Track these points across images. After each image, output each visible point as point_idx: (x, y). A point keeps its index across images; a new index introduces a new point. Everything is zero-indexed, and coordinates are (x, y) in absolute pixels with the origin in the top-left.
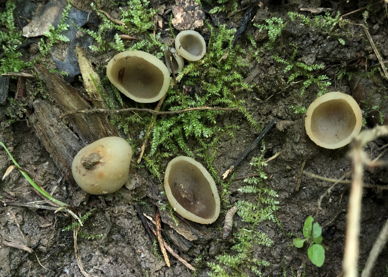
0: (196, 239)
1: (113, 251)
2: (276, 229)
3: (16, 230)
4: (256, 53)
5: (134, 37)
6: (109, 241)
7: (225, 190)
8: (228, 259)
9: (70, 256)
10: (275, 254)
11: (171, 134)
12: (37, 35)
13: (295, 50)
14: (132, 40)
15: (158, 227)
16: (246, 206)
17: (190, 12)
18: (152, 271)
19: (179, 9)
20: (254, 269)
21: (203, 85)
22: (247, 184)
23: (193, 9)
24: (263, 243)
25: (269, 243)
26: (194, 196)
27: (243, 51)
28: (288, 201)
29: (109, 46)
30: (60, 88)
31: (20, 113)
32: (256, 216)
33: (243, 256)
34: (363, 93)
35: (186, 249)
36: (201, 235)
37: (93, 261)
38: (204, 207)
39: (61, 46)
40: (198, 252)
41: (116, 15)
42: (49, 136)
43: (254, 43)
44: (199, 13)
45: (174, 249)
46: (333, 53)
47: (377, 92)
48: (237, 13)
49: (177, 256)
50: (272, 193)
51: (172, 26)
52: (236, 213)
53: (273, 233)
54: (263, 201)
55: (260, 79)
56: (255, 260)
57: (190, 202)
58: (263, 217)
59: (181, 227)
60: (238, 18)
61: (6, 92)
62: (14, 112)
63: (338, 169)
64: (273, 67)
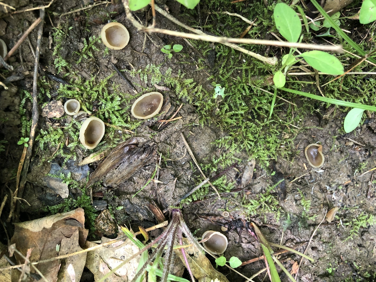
0: (170, 103)
1: (174, 143)
2: (163, 66)
3: (167, 187)
4: (73, 73)
5: (67, 138)
6: (170, 144)
7: (147, 90)
8: (178, 88)
9: (177, 162)
10: (174, 67)
11: (119, 117)
12: (68, 189)
13: (76, 52)
14: (69, 139)
15: (164, 121)
16: (154, 80)
17: (52, 108)
18: (184, 123)
19: (50, 114)
20: (182, 77)
21: (92, 101)
22: (143, 79)
23: (50, 106)
24: (171, 72)
25: (170, 69)
26: (149, 105)
27: (72, 80)
28: (151, 60)
29: (73, 151)
30: (98, 174)
31: (111, 193)
32: (158, 75)
33: (176, 81)
34: (99, 20)
35: (174, 108)
36: (168, 101)
37: (179, 152)
38: (155, 100)
39: (73, 176)
40: (175, 102)
41: (54, 149)
42: (123, 177)
43: (68, 74)
44: (53, 103)
45: (173, 114)
46: (76, 33)
47: (98, 13)
48: (50, 83)
49: (176, 112)
50: (148, 67)
51: (60, 117)
52: (158, 85)
53: (165, 68)
54: (151, 71)
55: (88, 71)
56: (179, 76)
57: (152, 107)
58: (158, 72)
59: (165, 111)
60: (52, 82)
61: (100, 201)
62: (110, 196)
63: (137, 35)
64: (82, 64)
